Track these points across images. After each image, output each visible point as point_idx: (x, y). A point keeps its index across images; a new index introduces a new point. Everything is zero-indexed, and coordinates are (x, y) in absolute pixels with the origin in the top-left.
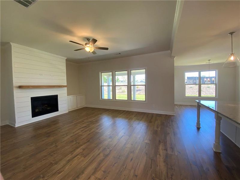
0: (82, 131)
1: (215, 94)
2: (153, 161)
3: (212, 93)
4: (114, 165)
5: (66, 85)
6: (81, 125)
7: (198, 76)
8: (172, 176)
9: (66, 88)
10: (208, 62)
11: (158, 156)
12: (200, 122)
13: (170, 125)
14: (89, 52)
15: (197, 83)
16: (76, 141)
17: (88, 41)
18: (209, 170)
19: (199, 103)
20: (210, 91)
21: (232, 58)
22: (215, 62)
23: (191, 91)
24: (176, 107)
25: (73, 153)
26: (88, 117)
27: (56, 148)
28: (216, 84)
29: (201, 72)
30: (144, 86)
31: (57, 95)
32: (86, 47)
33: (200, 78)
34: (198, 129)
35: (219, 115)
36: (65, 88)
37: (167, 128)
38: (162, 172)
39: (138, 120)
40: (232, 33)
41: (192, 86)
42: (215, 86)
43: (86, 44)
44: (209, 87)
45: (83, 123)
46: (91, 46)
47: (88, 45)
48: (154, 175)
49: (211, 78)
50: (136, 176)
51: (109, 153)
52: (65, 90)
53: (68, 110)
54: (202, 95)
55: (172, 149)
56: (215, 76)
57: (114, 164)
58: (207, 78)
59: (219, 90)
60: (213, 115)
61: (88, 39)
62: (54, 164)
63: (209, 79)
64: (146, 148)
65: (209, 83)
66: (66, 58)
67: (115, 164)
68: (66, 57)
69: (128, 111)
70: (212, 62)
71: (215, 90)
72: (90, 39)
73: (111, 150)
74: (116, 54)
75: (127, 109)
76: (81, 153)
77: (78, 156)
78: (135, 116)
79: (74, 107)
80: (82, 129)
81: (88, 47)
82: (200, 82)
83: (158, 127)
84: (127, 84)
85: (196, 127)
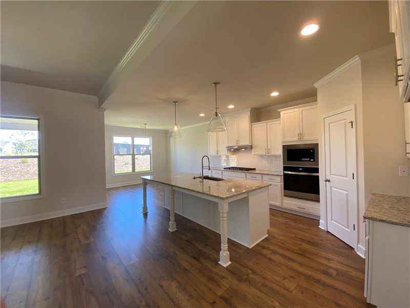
1: (149, 168)
10: (144, 126)
15: (130, 153)
19: (145, 179)
21: (176, 129)
28: (150, 154)
29: (135, 138)
30: (36, 159)
33: (133, 146)
34: (145, 214)
35: (174, 188)
40: (175, 103)
42: (149, 157)
54: (137, 170)
56: (149, 144)
63: (145, 148)
70: (148, 127)
82: (134, 151)
85: (142, 214)
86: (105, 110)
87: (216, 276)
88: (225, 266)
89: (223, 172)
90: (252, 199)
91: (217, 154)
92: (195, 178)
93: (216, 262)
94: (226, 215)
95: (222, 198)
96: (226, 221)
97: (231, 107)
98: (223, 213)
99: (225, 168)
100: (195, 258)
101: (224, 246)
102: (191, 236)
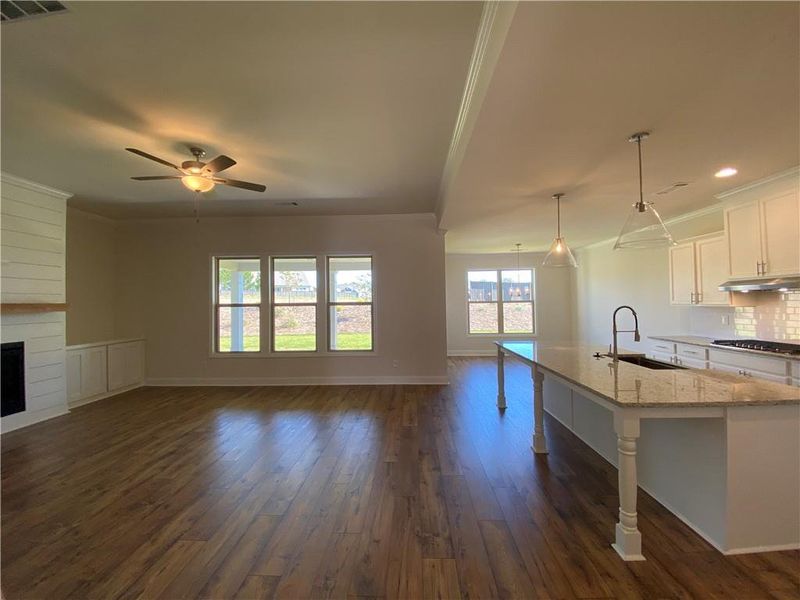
0: (165, 468)
1: (531, 327)
2: (411, 499)
3: (527, 325)
4: (310, 535)
5: (64, 302)
6: (150, 449)
7: (495, 280)
8: (458, 518)
9: (64, 313)
10: (516, 248)
11: (422, 486)
12: (505, 395)
13: (440, 411)
14: (198, 191)
15: (495, 299)
16: (151, 503)
17: (197, 155)
18: (527, 492)
19: (500, 347)
20: (520, 318)
21: (559, 249)
22: (531, 249)
23: (481, 321)
24: (450, 363)
25: (155, 540)
26: (170, 421)
27: (76, 537)
28: (533, 302)
29: (503, 272)
30: (370, 306)
31: (22, 343)
32: (185, 175)
33: (500, 286)
34: (502, 410)
35: (539, 369)
36: (59, 313)
37: (435, 418)
38: (435, 517)
39: (355, 407)
40: (558, 196)
41: (481, 305)
42: (530, 307)
43: (186, 165)
44: (519, 309)
45: (159, 444)
46: (206, 174)
47: (196, 170)
48: (418, 528)
49: (522, 286)
50: (378, 542)
51: (285, 509)
52: (57, 324)
53: (69, 404)
54: (506, 330)
55: (452, 464)
56: (530, 281)
57: (309, 532)
58: (515, 285)
59: (539, 316)
60: (528, 371)
61: (195, 150)
62: (93, 583)
63: (518, 290)
64: (388, 474)
65: (519, 299)
66: (69, 196)
67: (312, 531)
68: (70, 192)
69: (319, 387)
70: (525, 249)
71: (531, 317)
72: (200, 151)
73: (291, 503)
74: (284, 204)
75: (314, 381)
76: (186, 531)
77: (180, 543)
78: (344, 399)
79: (96, 392)
80: (161, 463)
81: (193, 174)
82: (501, 295)
83: (411, 420)
84: (315, 300)
85: (497, 408)
86: (445, 231)
87: (591, 564)
88: (626, 557)
89: (711, 352)
90: (737, 428)
91: (697, 302)
92: (598, 356)
93: (607, 540)
94: (632, 445)
95: (620, 405)
96: (633, 460)
97: (727, 173)
98: (625, 439)
99: (717, 342)
100: (561, 515)
101: (628, 514)
102: (573, 473)
